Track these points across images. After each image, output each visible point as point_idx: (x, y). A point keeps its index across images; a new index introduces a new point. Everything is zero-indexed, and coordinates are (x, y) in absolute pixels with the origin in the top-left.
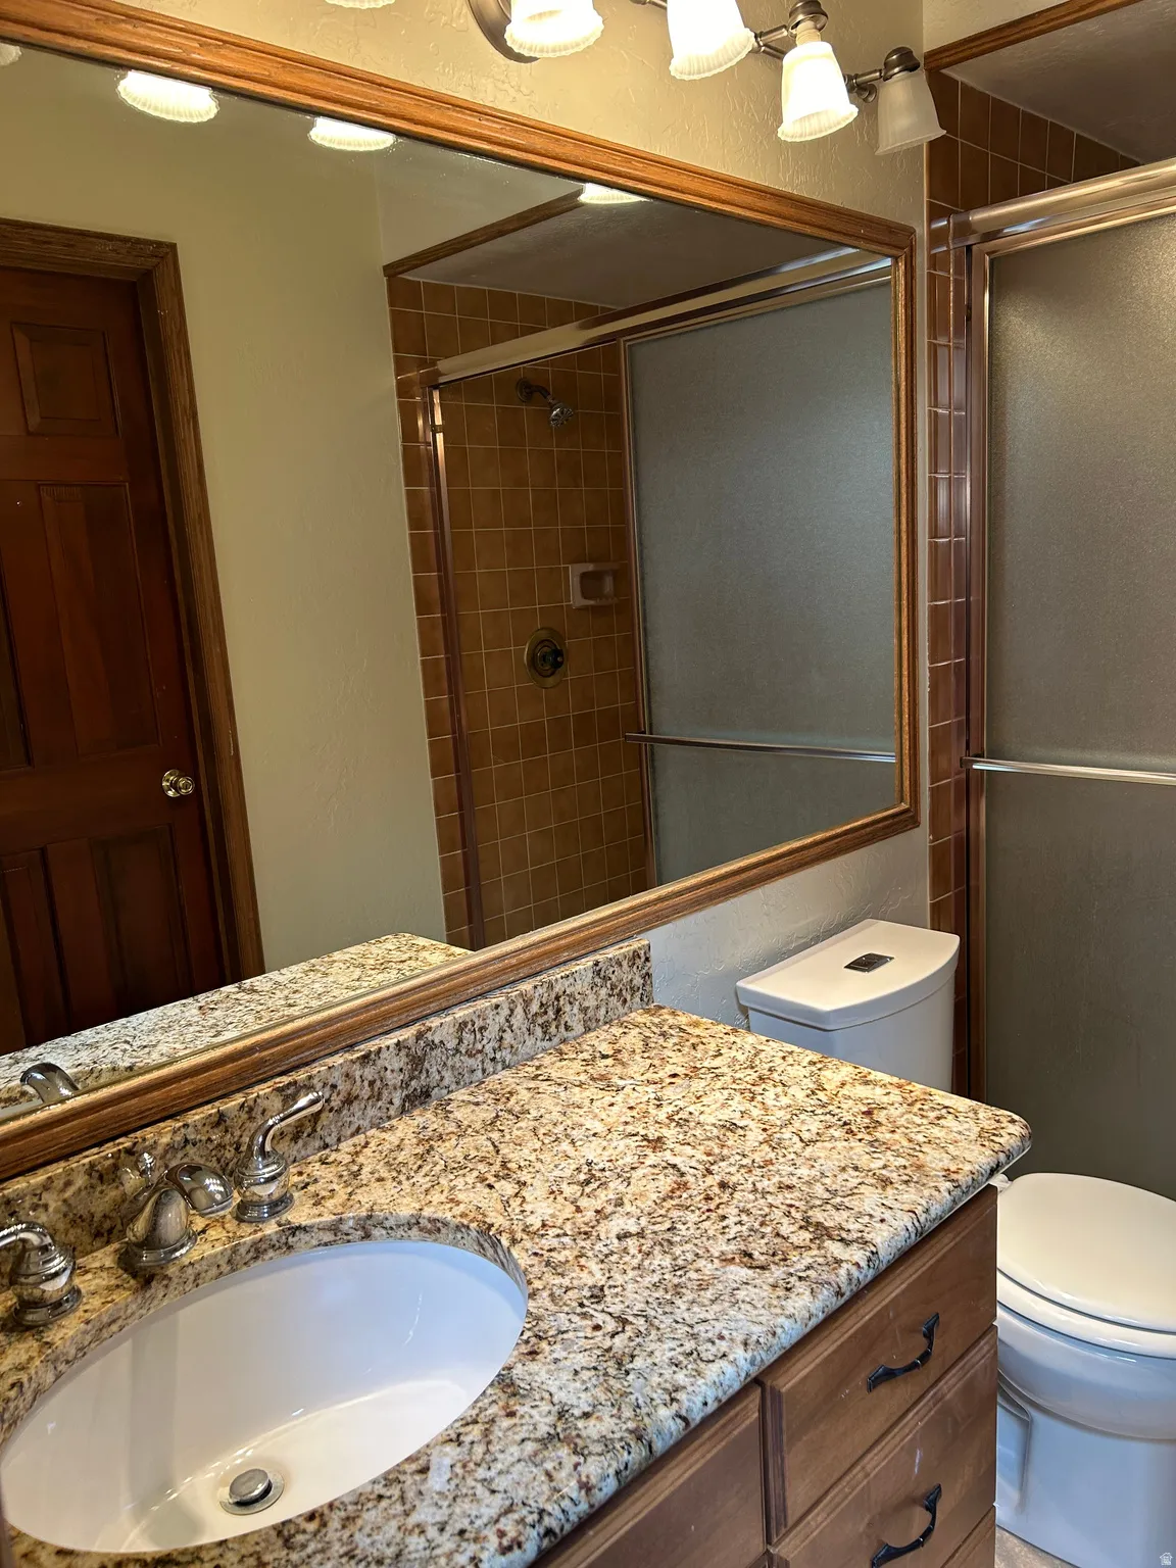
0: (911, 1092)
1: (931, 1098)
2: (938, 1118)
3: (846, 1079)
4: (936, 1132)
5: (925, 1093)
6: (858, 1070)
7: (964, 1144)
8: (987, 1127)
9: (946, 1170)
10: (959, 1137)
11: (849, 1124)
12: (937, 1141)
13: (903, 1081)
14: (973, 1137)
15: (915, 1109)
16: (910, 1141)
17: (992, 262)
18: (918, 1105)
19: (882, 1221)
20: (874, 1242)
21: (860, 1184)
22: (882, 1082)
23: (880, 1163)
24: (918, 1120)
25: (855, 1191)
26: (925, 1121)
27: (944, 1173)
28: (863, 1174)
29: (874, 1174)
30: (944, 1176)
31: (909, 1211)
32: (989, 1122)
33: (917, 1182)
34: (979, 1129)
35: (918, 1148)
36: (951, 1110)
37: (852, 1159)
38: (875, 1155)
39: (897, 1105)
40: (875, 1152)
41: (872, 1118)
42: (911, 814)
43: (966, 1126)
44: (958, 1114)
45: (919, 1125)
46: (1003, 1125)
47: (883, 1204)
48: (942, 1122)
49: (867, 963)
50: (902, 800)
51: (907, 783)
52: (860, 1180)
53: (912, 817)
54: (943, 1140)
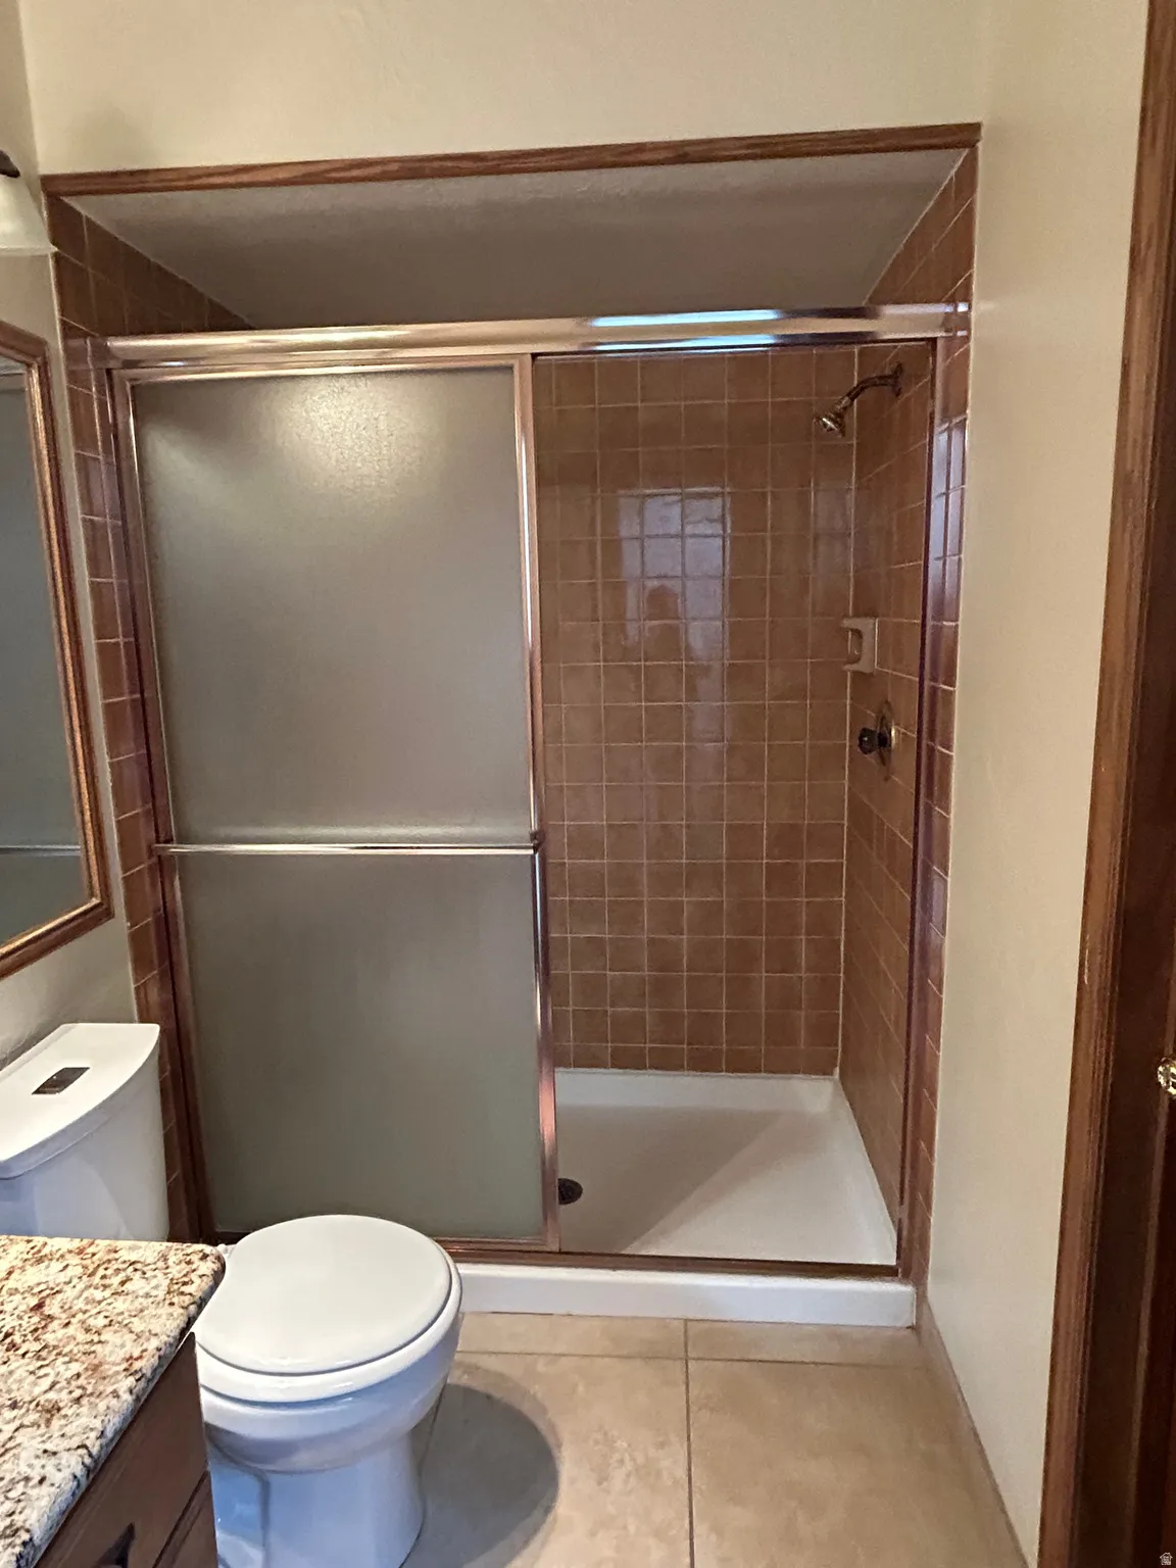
0: (94, 1255)
1: (116, 1256)
2: (123, 1283)
3: (14, 1263)
4: (121, 1304)
5: (110, 1251)
6: (32, 1245)
7: (152, 1310)
8: (178, 1276)
9: (128, 1360)
10: (146, 1302)
11: (11, 1334)
12: (120, 1318)
13: (86, 1242)
14: (161, 1293)
15: (96, 1279)
16: (88, 1330)
17: (133, 388)
18: (101, 1272)
19: (42, 1481)
20: (27, 1526)
21: (16, 1430)
22: (60, 1253)
23: (46, 1383)
24: (98, 1295)
25: (8, 1446)
26: (107, 1293)
27: (125, 1365)
28: (23, 1410)
29: (37, 1405)
30: (125, 1370)
31: (78, 1447)
32: (178, 1267)
33: (92, 1394)
34: (168, 1281)
35: (96, 1338)
36: (138, 1266)
37: (9, 1391)
38: (42, 1372)
39: (75, 1281)
40: (42, 1366)
41: (42, 1314)
42: (104, 907)
43: (154, 1282)
44: (145, 1269)
45: (100, 1302)
46: (194, 1267)
47: (45, 1451)
48: (128, 1287)
49: (59, 1082)
50: (92, 895)
51: (95, 879)
52: (17, 1423)
53: (106, 909)
54: (126, 1314)
